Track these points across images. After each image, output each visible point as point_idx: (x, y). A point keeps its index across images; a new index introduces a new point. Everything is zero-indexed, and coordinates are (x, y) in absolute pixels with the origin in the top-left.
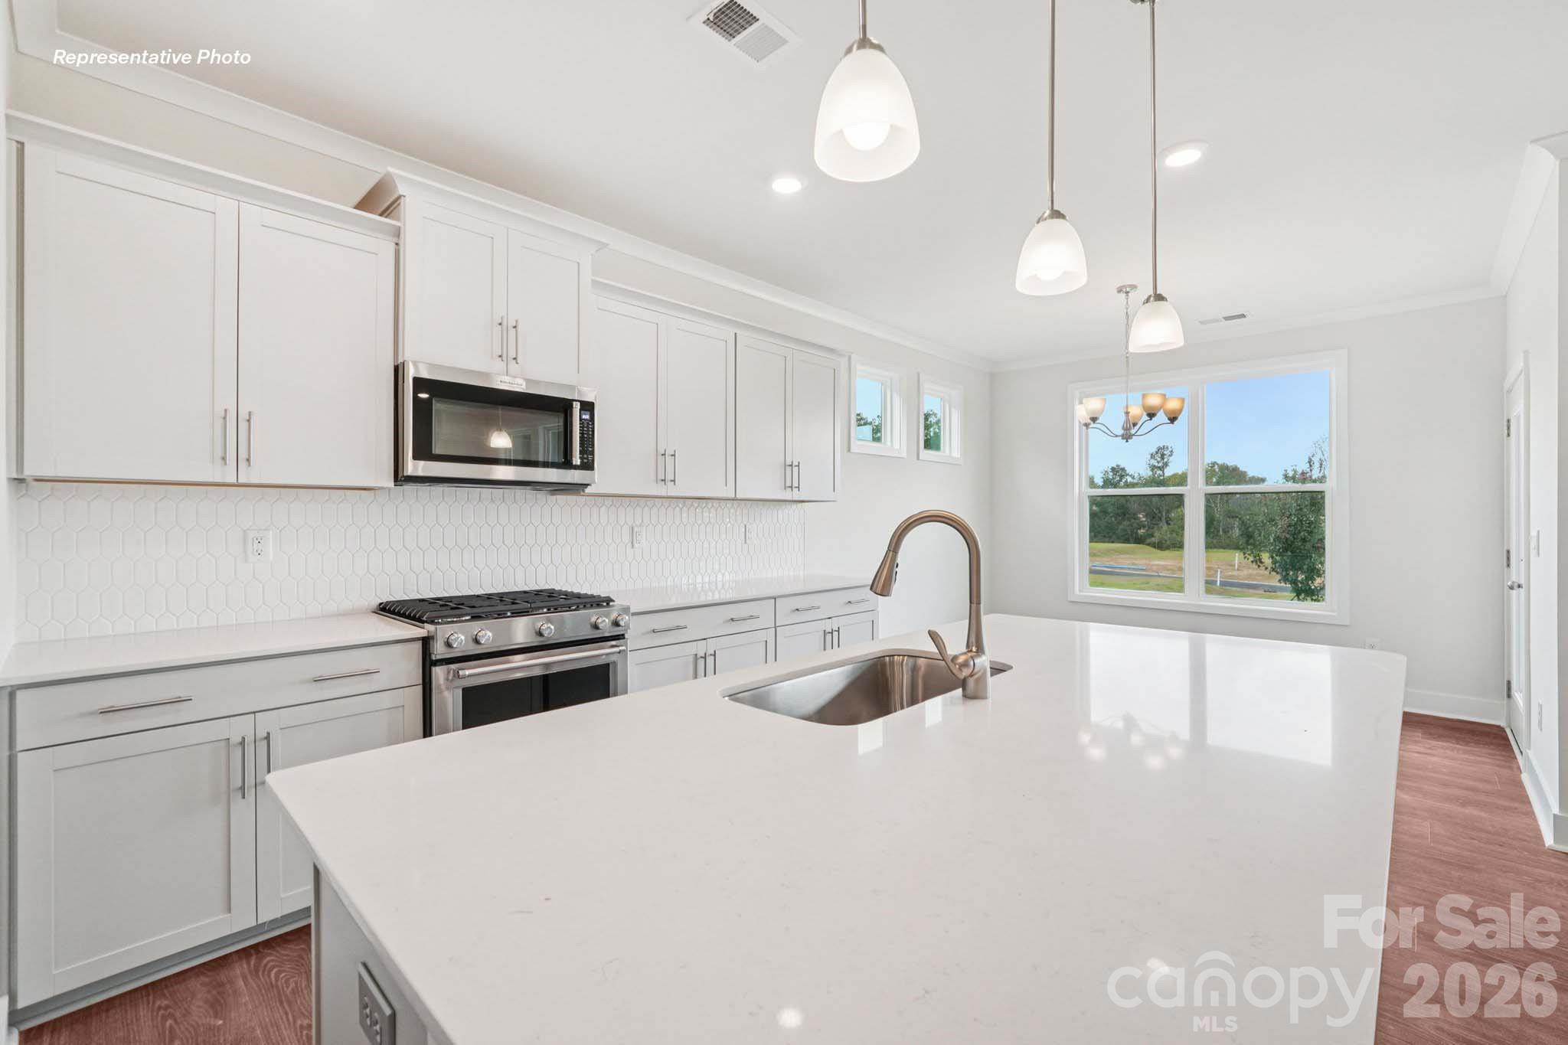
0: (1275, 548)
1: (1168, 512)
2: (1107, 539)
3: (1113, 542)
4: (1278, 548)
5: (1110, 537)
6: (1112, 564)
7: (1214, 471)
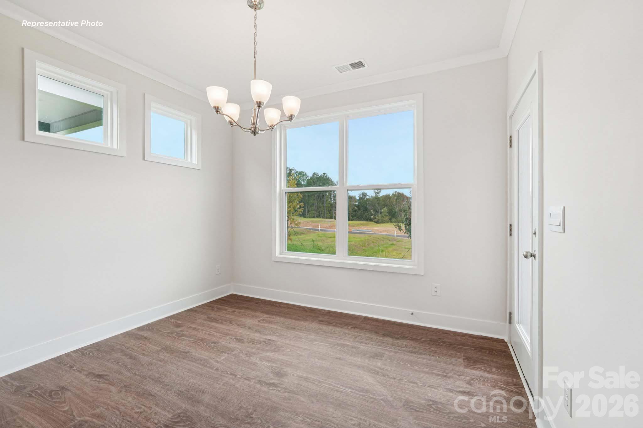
0: (406, 223)
1: (381, 209)
2: (360, 220)
3: (362, 221)
4: (407, 223)
5: (361, 219)
6: (360, 229)
7: (396, 194)
